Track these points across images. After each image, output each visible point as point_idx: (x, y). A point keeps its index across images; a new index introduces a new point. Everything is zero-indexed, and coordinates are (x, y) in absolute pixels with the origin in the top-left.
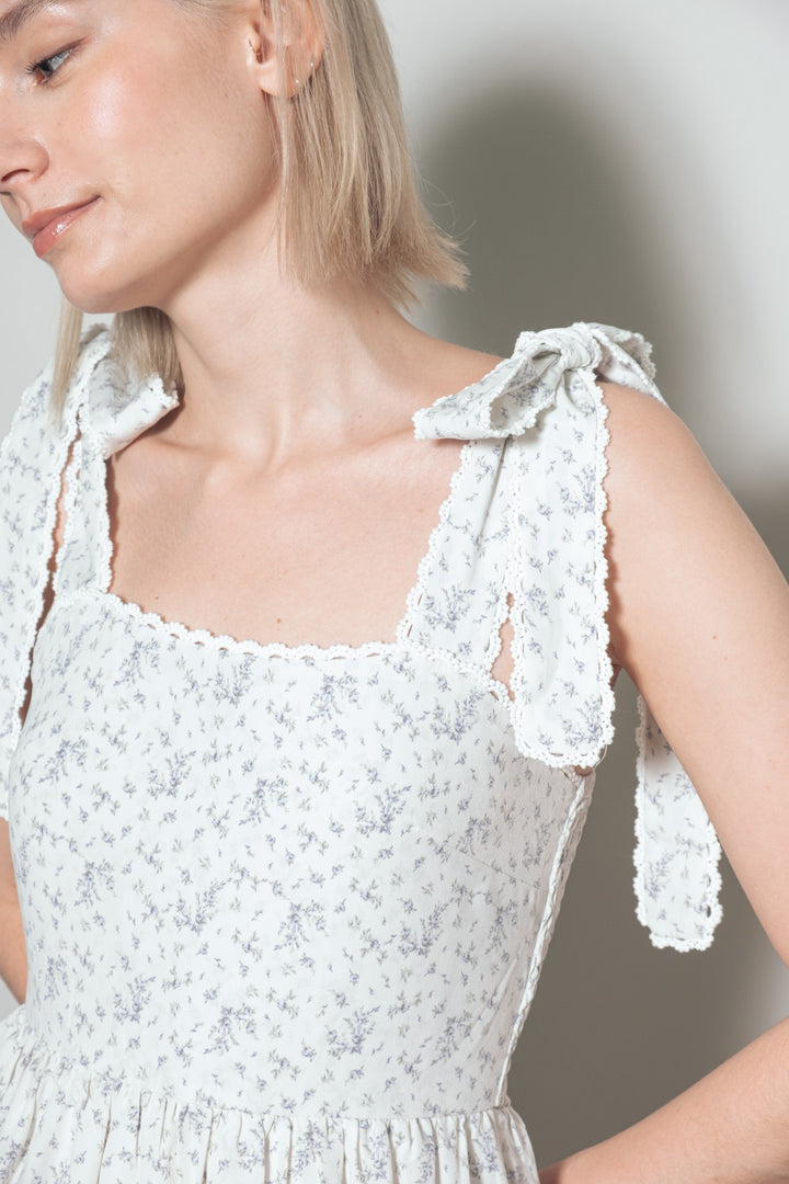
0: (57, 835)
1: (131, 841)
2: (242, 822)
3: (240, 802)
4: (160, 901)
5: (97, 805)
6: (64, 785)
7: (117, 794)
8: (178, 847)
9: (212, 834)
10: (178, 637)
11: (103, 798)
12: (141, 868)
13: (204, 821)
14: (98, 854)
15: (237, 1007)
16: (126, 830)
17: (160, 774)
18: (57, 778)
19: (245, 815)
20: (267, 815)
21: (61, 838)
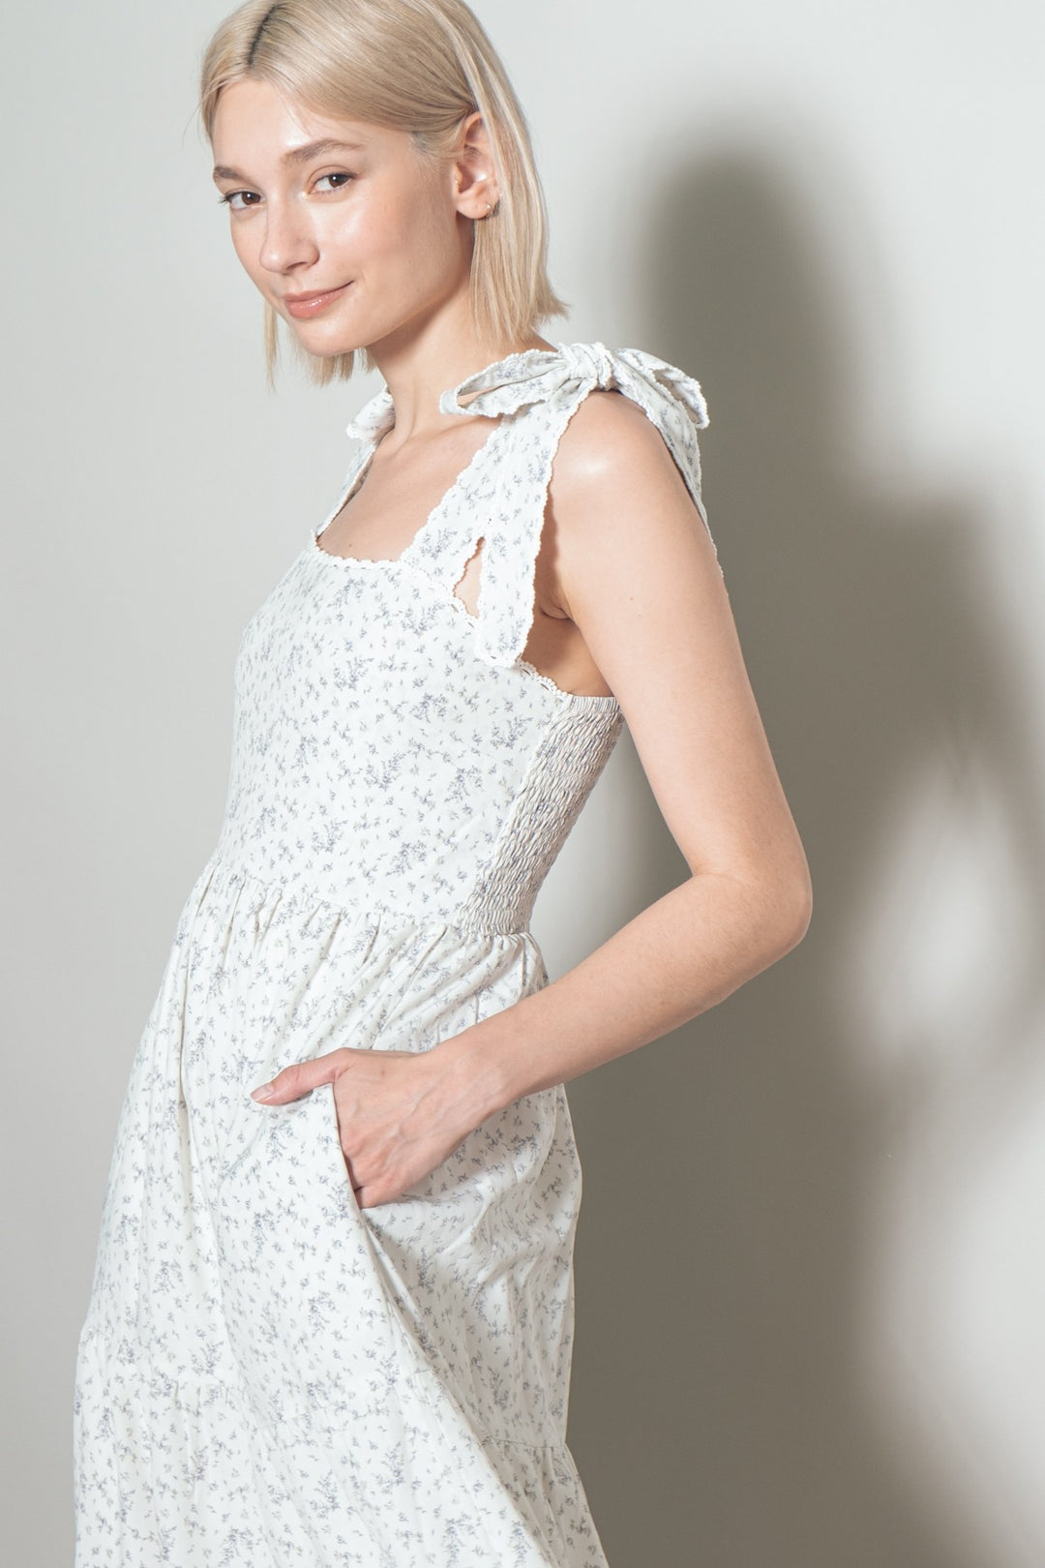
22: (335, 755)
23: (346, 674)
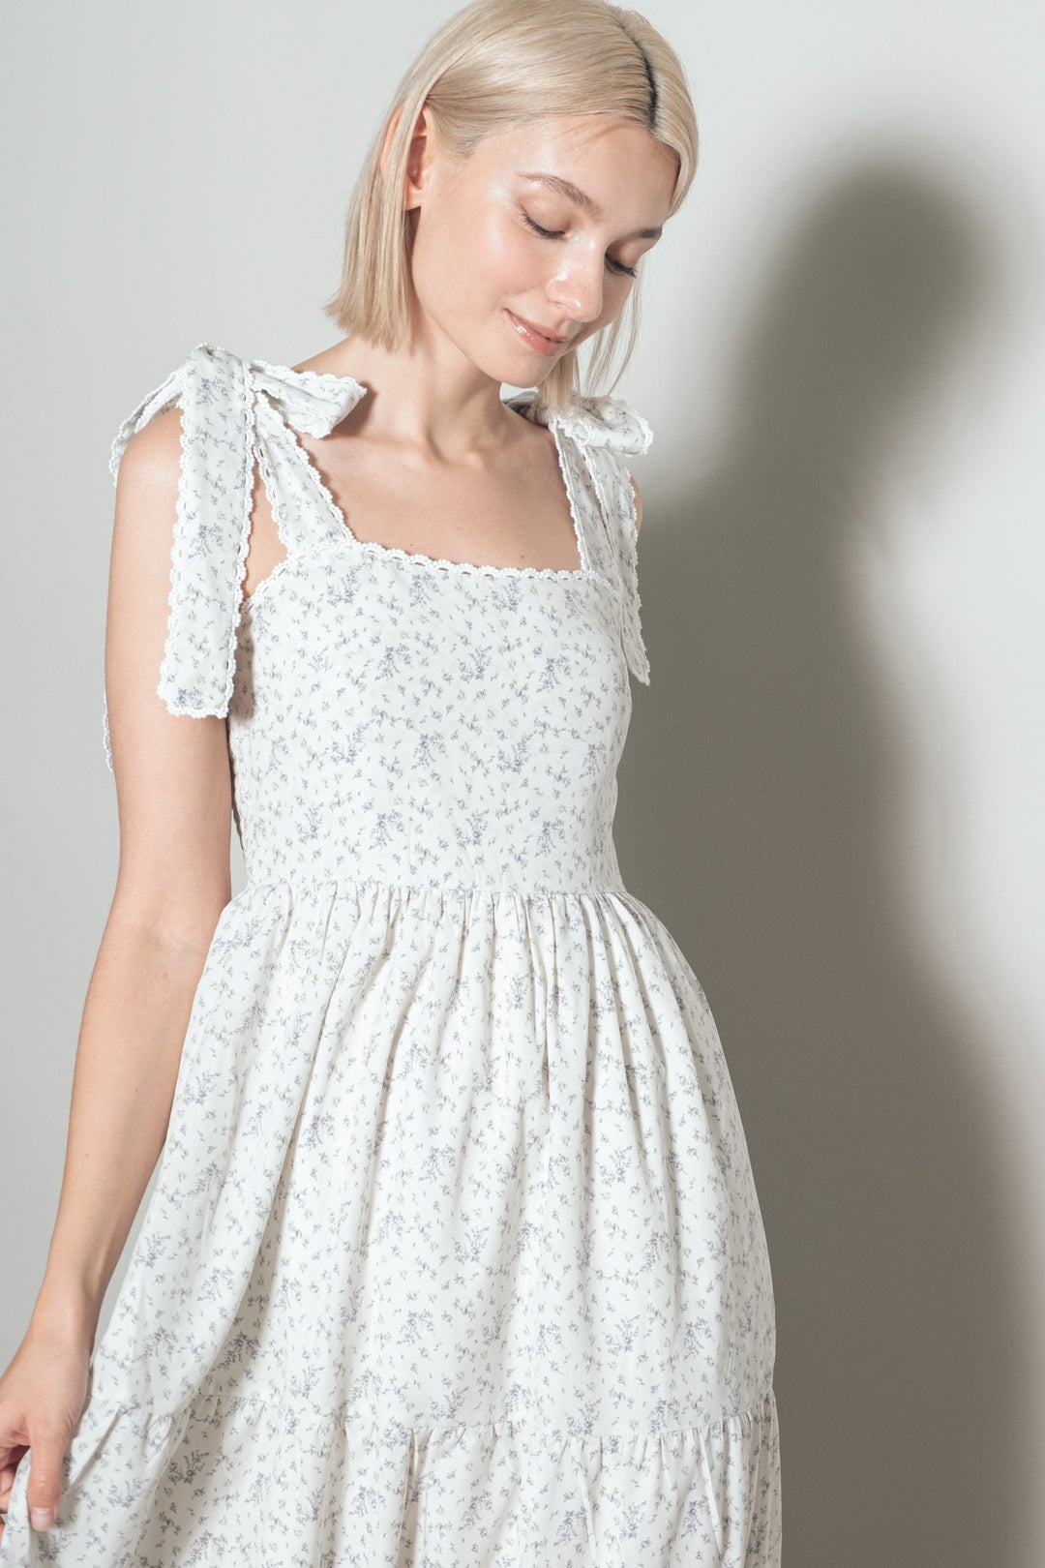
0: (396, 717)
1: (455, 715)
2: (539, 690)
3: (535, 677)
4: (484, 755)
5: (426, 692)
6: (398, 680)
7: (439, 682)
8: (491, 715)
9: (516, 702)
10: (446, 570)
11: (430, 686)
12: (465, 734)
13: (508, 693)
14: (432, 727)
15: (553, 820)
16: (449, 708)
17: (467, 664)
18: (391, 675)
19: (541, 685)
20: (557, 682)
21: (399, 719)
22: (465, 748)
23: (472, 666)
